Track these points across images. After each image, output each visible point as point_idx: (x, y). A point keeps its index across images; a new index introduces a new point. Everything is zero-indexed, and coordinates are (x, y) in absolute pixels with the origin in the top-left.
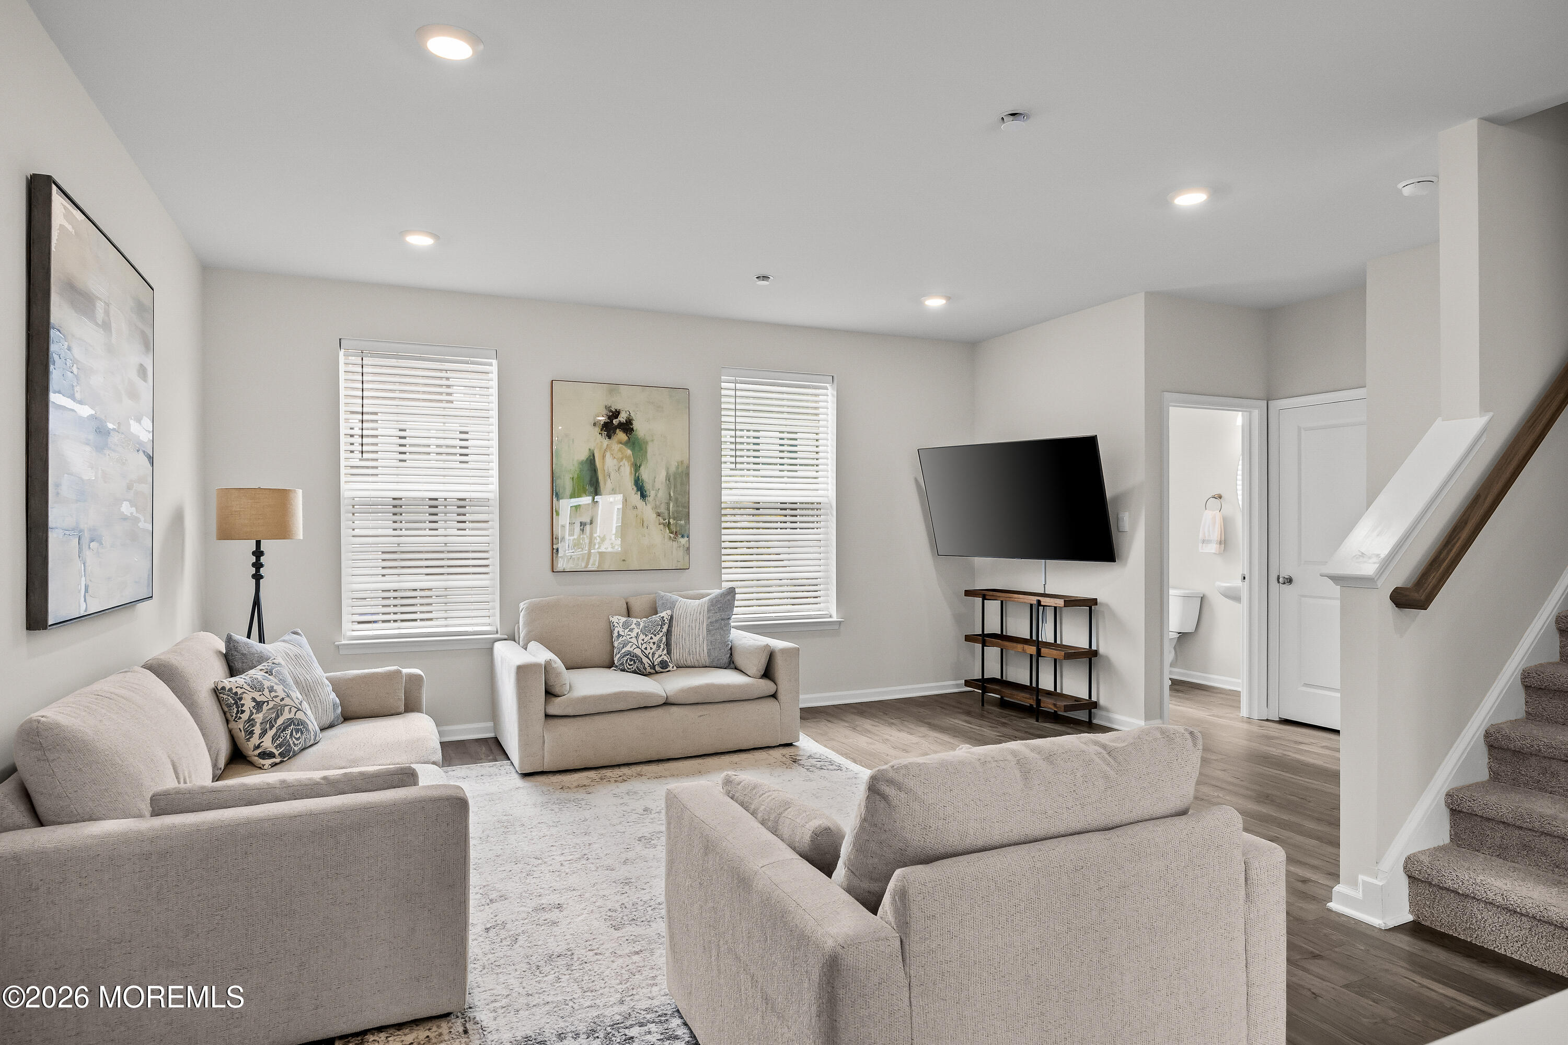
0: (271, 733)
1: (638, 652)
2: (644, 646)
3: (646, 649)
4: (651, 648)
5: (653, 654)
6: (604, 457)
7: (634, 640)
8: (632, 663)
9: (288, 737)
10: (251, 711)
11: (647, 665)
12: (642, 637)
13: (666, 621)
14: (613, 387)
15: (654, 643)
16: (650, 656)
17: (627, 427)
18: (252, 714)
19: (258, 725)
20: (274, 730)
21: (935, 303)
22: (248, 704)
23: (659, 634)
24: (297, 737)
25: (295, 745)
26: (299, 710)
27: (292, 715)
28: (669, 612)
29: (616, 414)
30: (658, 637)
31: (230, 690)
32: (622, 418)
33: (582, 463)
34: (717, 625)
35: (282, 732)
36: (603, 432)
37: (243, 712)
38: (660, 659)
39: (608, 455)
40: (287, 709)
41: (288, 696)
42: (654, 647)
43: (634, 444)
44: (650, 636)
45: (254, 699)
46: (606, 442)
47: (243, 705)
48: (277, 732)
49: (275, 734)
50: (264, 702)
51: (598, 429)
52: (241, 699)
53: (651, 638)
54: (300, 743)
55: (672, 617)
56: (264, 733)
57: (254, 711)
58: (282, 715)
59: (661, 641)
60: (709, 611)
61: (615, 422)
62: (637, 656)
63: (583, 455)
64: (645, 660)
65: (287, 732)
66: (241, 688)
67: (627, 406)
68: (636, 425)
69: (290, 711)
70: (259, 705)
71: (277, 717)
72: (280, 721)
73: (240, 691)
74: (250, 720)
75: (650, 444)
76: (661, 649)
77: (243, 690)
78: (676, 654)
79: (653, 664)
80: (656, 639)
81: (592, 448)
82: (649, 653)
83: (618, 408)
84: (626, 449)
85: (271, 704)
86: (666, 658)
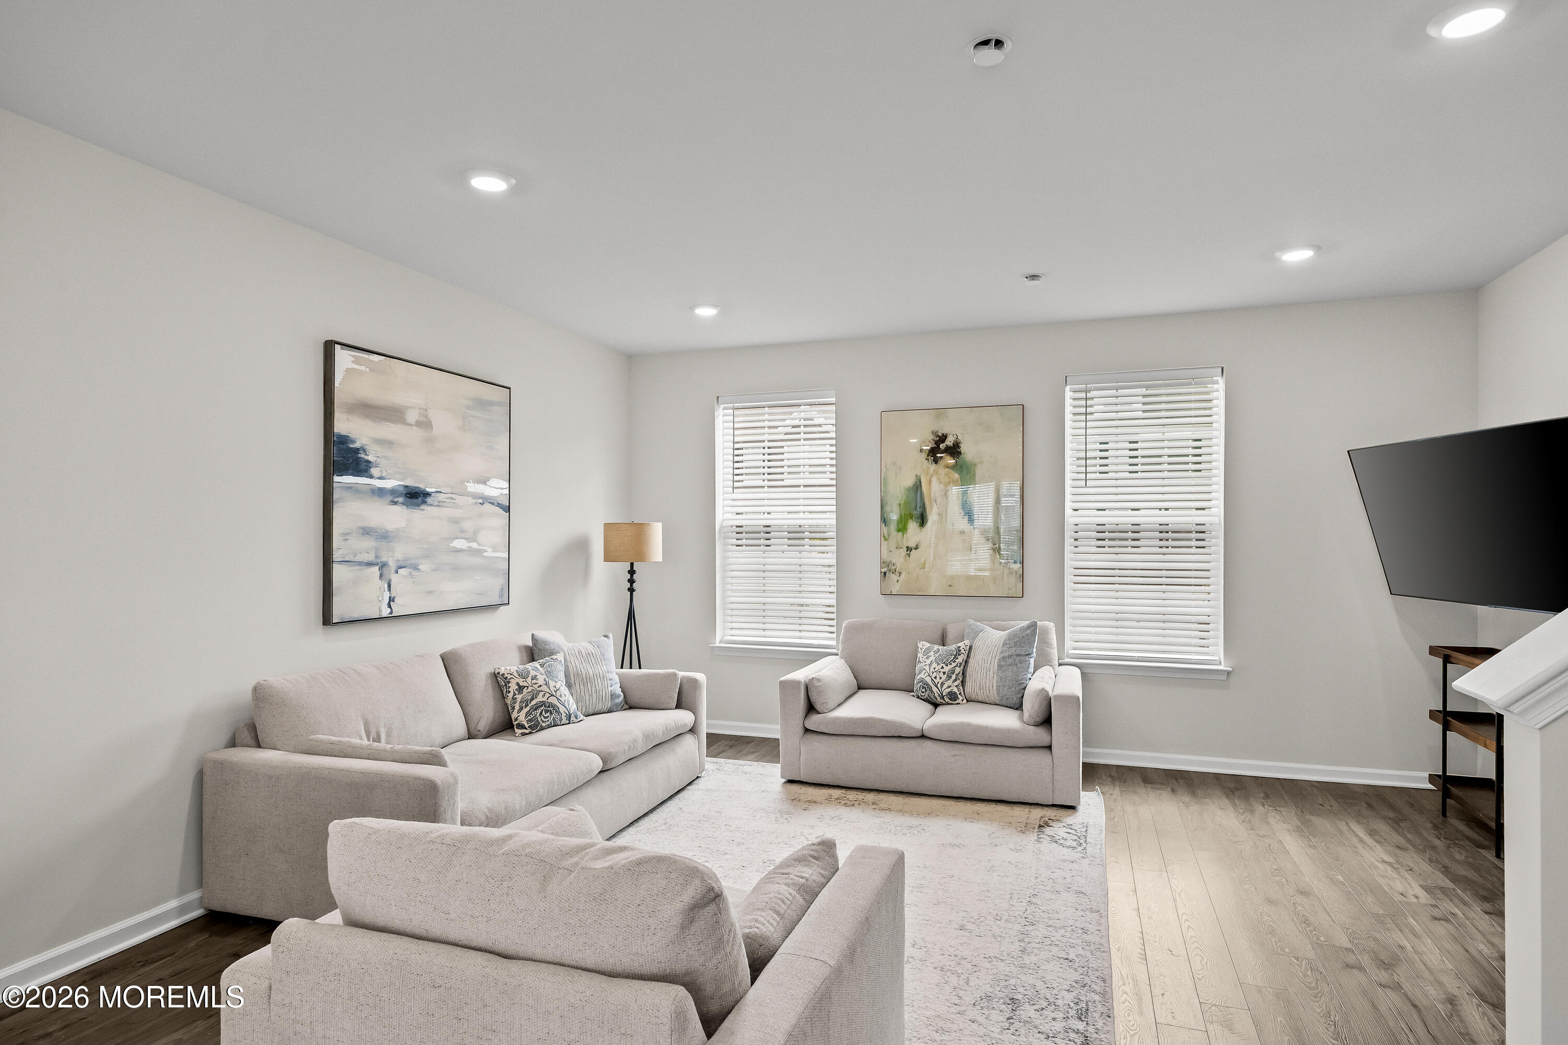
0: (525, 710)
1: (928, 680)
2: (935, 674)
3: (935, 678)
4: (941, 678)
5: (942, 684)
6: (930, 482)
7: (927, 668)
8: (924, 690)
9: (538, 715)
10: (514, 692)
11: (936, 695)
12: (934, 665)
13: (962, 651)
14: (940, 411)
15: (944, 673)
16: (939, 686)
17: (954, 451)
18: (515, 694)
19: (518, 702)
20: (528, 708)
21: (1297, 256)
22: (513, 687)
23: (951, 664)
24: (546, 716)
25: (543, 722)
26: (552, 695)
27: (545, 699)
28: (967, 642)
29: (943, 438)
30: (950, 667)
31: (503, 675)
32: (950, 442)
33: (908, 489)
34: (1010, 661)
35: (534, 711)
36: (930, 458)
37: (509, 692)
38: (949, 690)
39: (934, 480)
40: (541, 694)
41: (546, 684)
42: (944, 677)
43: (961, 467)
44: (941, 665)
45: (518, 684)
46: (933, 467)
47: (509, 687)
48: (530, 710)
49: (529, 711)
50: (525, 687)
51: (924, 455)
52: (509, 682)
53: (942, 668)
54: (548, 721)
55: (971, 648)
56: (521, 709)
57: (517, 693)
58: (536, 698)
59: (953, 671)
60: (1004, 644)
61: (942, 446)
62: (928, 684)
63: (910, 482)
64: (935, 689)
65: (537, 711)
66: (511, 674)
67: (953, 430)
68: (964, 448)
69: (544, 695)
70: (520, 688)
71: (532, 699)
72: (533, 703)
73: (509, 677)
74: (514, 699)
75: (979, 466)
76: (952, 680)
77: (512, 676)
78: (968, 688)
79: (942, 694)
80: (947, 669)
81: (919, 474)
82: (938, 683)
83: (945, 432)
84: (953, 473)
85: (530, 689)
86: (955, 690)
